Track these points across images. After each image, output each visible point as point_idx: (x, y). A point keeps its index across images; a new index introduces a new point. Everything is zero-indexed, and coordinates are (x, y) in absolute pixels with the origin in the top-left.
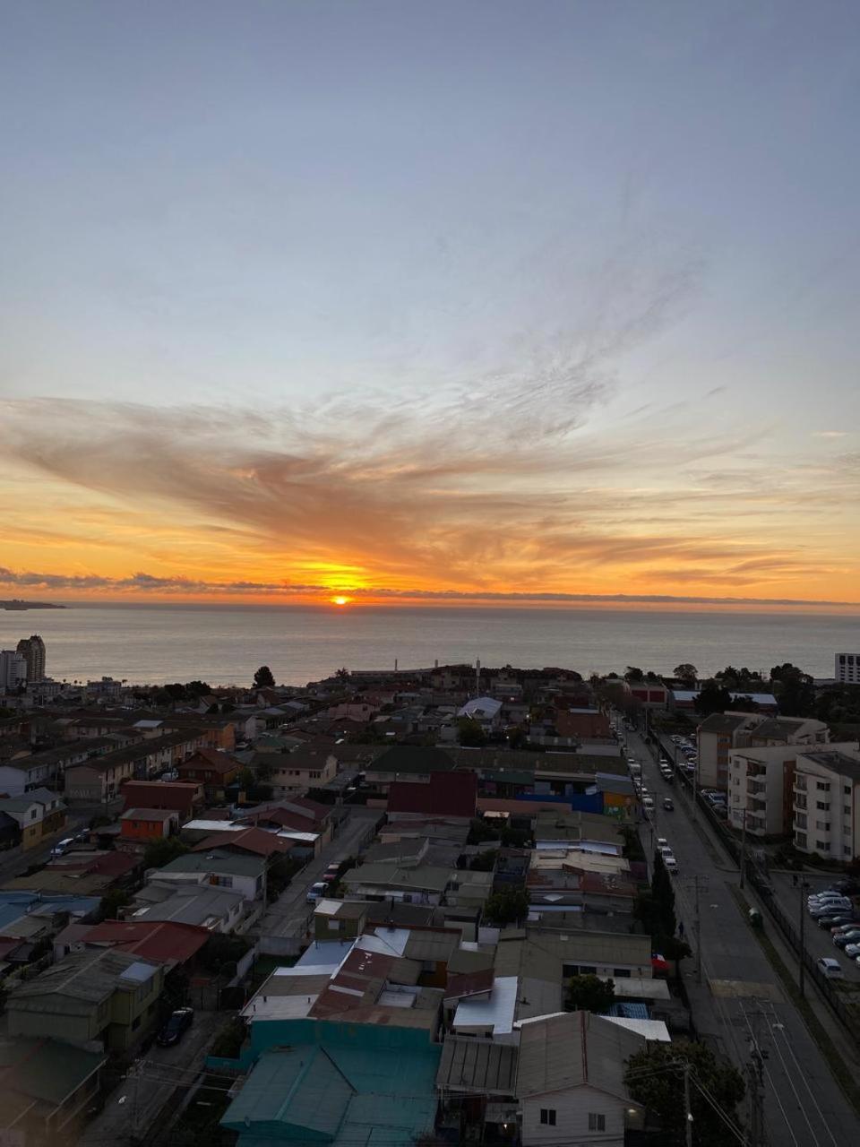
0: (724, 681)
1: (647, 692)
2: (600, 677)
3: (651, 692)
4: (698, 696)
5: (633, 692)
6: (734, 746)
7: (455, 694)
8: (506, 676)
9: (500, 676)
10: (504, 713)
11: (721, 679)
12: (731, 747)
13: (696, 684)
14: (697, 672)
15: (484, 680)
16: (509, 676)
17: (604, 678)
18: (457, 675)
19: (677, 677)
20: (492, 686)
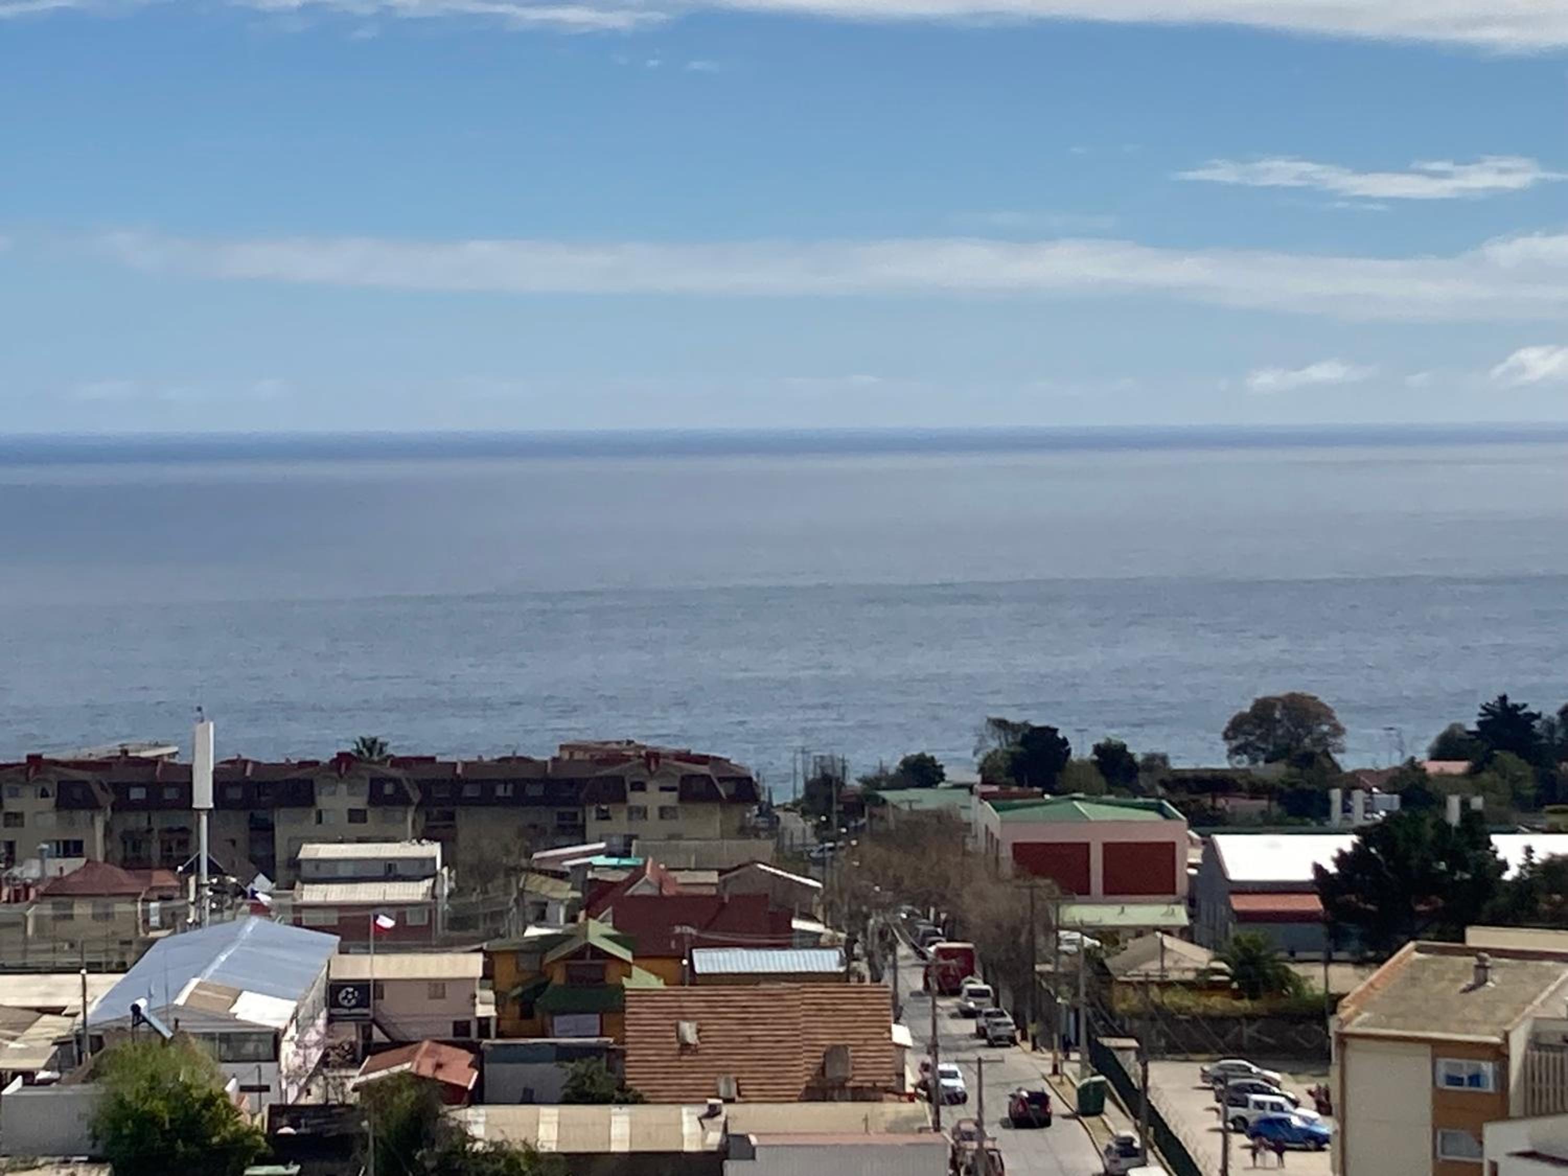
0: (1472, 773)
1: (1085, 847)
2: (852, 782)
3: (1107, 846)
4: (1342, 859)
5: (1019, 850)
6: (1514, 1110)
7: (82, 909)
8: (360, 802)
9: (323, 801)
10: (347, 997)
11: (1458, 767)
12: (1502, 1114)
13: (1336, 795)
14: (1338, 730)
15: (238, 826)
16: (376, 798)
17: (873, 783)
18: (92, 805)
19: (1243, 762)
20: (281, 856)
